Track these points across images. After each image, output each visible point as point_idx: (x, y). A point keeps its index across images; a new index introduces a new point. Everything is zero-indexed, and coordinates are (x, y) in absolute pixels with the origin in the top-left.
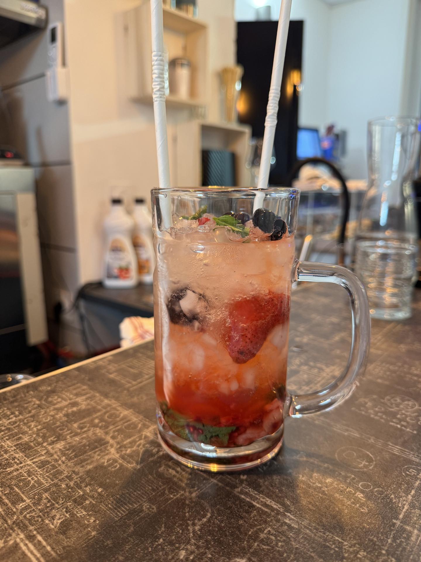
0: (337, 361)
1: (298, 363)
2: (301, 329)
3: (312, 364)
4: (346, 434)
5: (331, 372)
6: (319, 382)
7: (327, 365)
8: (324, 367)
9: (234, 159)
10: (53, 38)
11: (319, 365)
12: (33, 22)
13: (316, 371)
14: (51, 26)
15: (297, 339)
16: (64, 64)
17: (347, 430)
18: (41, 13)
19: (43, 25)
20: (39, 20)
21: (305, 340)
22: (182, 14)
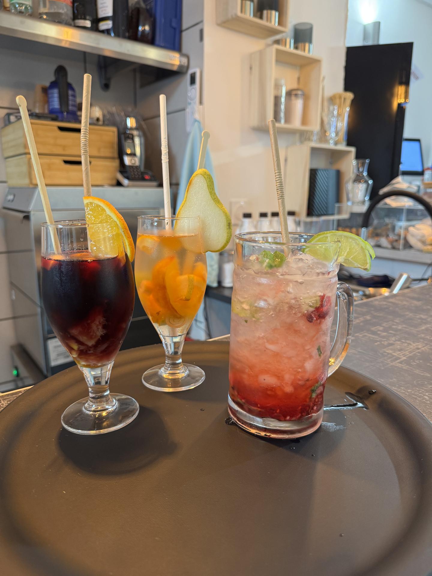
0: (422, 340)
1: (394, 340)
2: (397, 320)
3: (403, 341)
4: (422, 374)
5: (416, 346)
6: (408, 350)
7: (414, 342)
8: (412, 343)
9: (339, 175)
10: (193, 81)
11: (408, 342)
12: (175, 68)
13: (406, 344)
14: (191, 71)
15: (394, 327)
16: (201, 103)
17: (423, 373)
18: (184, 61)
19: (185, 70)
20: (181, 66)
21: (400, 327)
22: (299, 52)
